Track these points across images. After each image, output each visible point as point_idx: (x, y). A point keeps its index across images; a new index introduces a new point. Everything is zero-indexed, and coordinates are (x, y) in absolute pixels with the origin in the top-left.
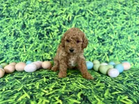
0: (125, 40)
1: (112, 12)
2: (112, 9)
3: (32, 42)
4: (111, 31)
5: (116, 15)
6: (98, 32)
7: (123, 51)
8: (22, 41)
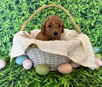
3: (23, 15)
4: (93, 7)
6: (81, 7)
8: (16, 13)
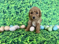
0: (56, 15)
1: (50, 2)
2: (50, 1)
5: (52, 4)
7: (55, 20)
